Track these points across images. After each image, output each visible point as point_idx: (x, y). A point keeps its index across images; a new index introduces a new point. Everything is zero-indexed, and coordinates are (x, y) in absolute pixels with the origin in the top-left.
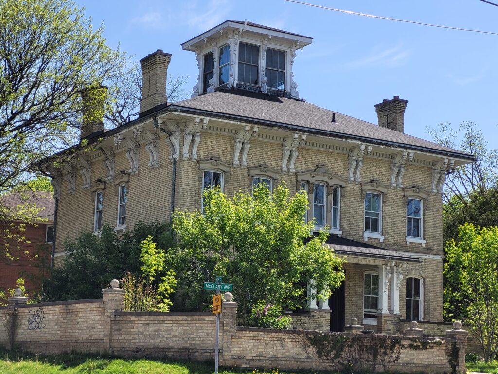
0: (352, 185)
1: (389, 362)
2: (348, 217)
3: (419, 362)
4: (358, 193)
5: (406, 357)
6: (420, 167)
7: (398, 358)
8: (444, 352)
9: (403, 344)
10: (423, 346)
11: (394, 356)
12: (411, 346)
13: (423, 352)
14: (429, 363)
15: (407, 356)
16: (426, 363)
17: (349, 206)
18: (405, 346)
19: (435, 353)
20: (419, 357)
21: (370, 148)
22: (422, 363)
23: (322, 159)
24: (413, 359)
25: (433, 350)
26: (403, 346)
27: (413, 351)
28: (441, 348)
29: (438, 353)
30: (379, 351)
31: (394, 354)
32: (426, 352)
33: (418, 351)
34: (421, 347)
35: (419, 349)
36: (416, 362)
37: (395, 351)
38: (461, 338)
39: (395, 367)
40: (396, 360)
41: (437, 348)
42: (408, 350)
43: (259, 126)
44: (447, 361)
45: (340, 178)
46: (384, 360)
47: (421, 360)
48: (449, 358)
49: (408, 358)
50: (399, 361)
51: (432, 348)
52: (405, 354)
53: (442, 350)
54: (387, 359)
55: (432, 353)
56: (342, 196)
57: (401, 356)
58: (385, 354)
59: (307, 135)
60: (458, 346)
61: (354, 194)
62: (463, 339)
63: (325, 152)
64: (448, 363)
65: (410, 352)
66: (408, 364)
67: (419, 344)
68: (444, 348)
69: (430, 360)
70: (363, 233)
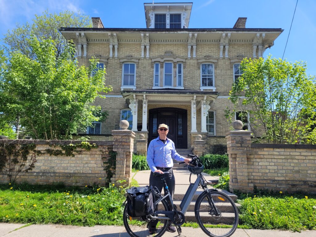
0: (191, 61)
1: (20, 171)
2: (189, 79)
3: (63, 171)
4: (196, 65)
5: (44, 165)
6: (243, 45)
7: (32, 166)
8: (99, 158)
9: (39, 149)
10: (66, 151)
11: (28, 164)
12: (49, 152)
13: (69, 158)
14: (76, 172)
15: (46, 164)
16: (72, 172)
17: (189, 73)
18: (42, 152)
19: (85, 159)
20: (63, 165)
21: (196, 35)
22: (66, 171)
23: (169, 48)
24: (53, 167)
25: (83, 156)
26: (39, 152)
27: (54, 158)
28: (94, 153)
29: (90, 159)
30: (8, 158)
31: (27, 161)
32: (73, 158)
33: (60, 158)
34: (64, 152)
35: (62, 154)
36: (58, 171)
37: (29, 158)
38: (121, 140)
39: (25, 177)
40: (29, 169)
41: (88, 153)
42: (47, 157)
43: (116, 32)
44: (102, 169)
45: (182, 57)
46: (14, 169)
47: (64, 168)
48: (106, 165)
49: (45, 166)
50: (34, 170)
51: (80, 153)
52: (43, 161)
53: (96, 156)
54: (17, 167)
55: (82, 159)
56: (184, 67)
57: (36, 164)
58: (16, 161)
59: (149, 33)
60: (114, 150)
61: (192, 65)
62: (123, 140)
63: (171, 45)
64: (105, 172)
65: (50, 158)
66: (44, 173)
67: (60, 149)
68: (98, 153)
69: (78, 168)
70: (200, 87)
